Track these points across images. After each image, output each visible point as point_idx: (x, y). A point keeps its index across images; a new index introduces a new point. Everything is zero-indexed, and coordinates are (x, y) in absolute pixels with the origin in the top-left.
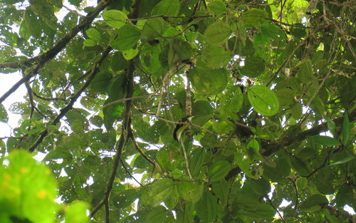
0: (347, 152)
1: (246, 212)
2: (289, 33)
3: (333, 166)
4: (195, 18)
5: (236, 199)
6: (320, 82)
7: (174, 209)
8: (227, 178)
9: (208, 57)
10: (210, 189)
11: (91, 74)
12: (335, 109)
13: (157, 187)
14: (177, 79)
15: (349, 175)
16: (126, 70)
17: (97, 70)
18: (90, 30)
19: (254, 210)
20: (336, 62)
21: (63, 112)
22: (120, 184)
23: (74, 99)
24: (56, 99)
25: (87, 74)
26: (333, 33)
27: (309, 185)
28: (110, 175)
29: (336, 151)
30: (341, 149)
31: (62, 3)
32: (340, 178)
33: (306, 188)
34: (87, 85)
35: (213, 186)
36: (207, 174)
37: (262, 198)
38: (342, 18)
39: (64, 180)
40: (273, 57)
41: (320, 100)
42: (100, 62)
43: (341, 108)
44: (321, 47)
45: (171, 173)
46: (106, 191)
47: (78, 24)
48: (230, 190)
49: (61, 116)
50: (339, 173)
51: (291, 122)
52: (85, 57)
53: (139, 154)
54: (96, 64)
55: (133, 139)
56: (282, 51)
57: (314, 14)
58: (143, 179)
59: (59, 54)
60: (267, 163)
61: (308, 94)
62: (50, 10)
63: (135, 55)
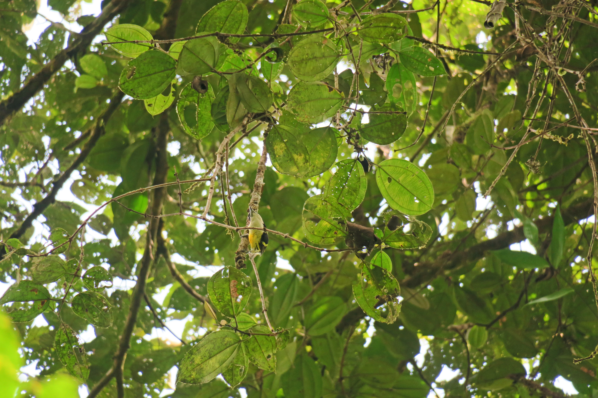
0: (561, 280)
1: (374, 391)
2: (452, 62)
3: (534, 305)
4: (276, 36)
5: (356, 368)
6: (509, 153)
7: (243, 385)
8: (340, 329)
9: (298, 102)
10: (309, 348)
11: (89, 138)
12: (539, 201)
13: (209, 346)
14: (247, 146)
15: (563, 322)
16: (153, 130)
17: (99, 131)
18: (87, 57)
19: (390, 386)
20: (539, 115)
21: (39, 208)
22: (143, 341)
23: (58, 183)
24: (26, 184)
25: (82, 138)
26: (533, 61)
27: (490, 340)
28: (126, 322)
29: (541, 277)
30: (549, 274)
31: (35, 9)
32: (548, 327)
33: (486, 346)
34: (81, 159)
35: (314, 342)
36: (302, 322)
37: (404, 364)
38: (550, 35)
39: (41, 333)
40: (425, 107)
41: (508, 184)
42: (106, 117)
43: (549, 200)
44: (512, 89)
45: (233, 320)
46: (117, 353)
47: (65, 46)
48: (345, 350)
49: (34, 216)
50: (546, 318)
51: (458, 225)
52: (78, 108)
53: (178, 285)
54: (99, 120)
55: (167, 257)
56: (440, 94)
57: (498, 28)
58: (186, 331)
59: (31, 101)
60: (413, 301)
61: (487, 174)
62: (14, 21)
63: (167, 107)
